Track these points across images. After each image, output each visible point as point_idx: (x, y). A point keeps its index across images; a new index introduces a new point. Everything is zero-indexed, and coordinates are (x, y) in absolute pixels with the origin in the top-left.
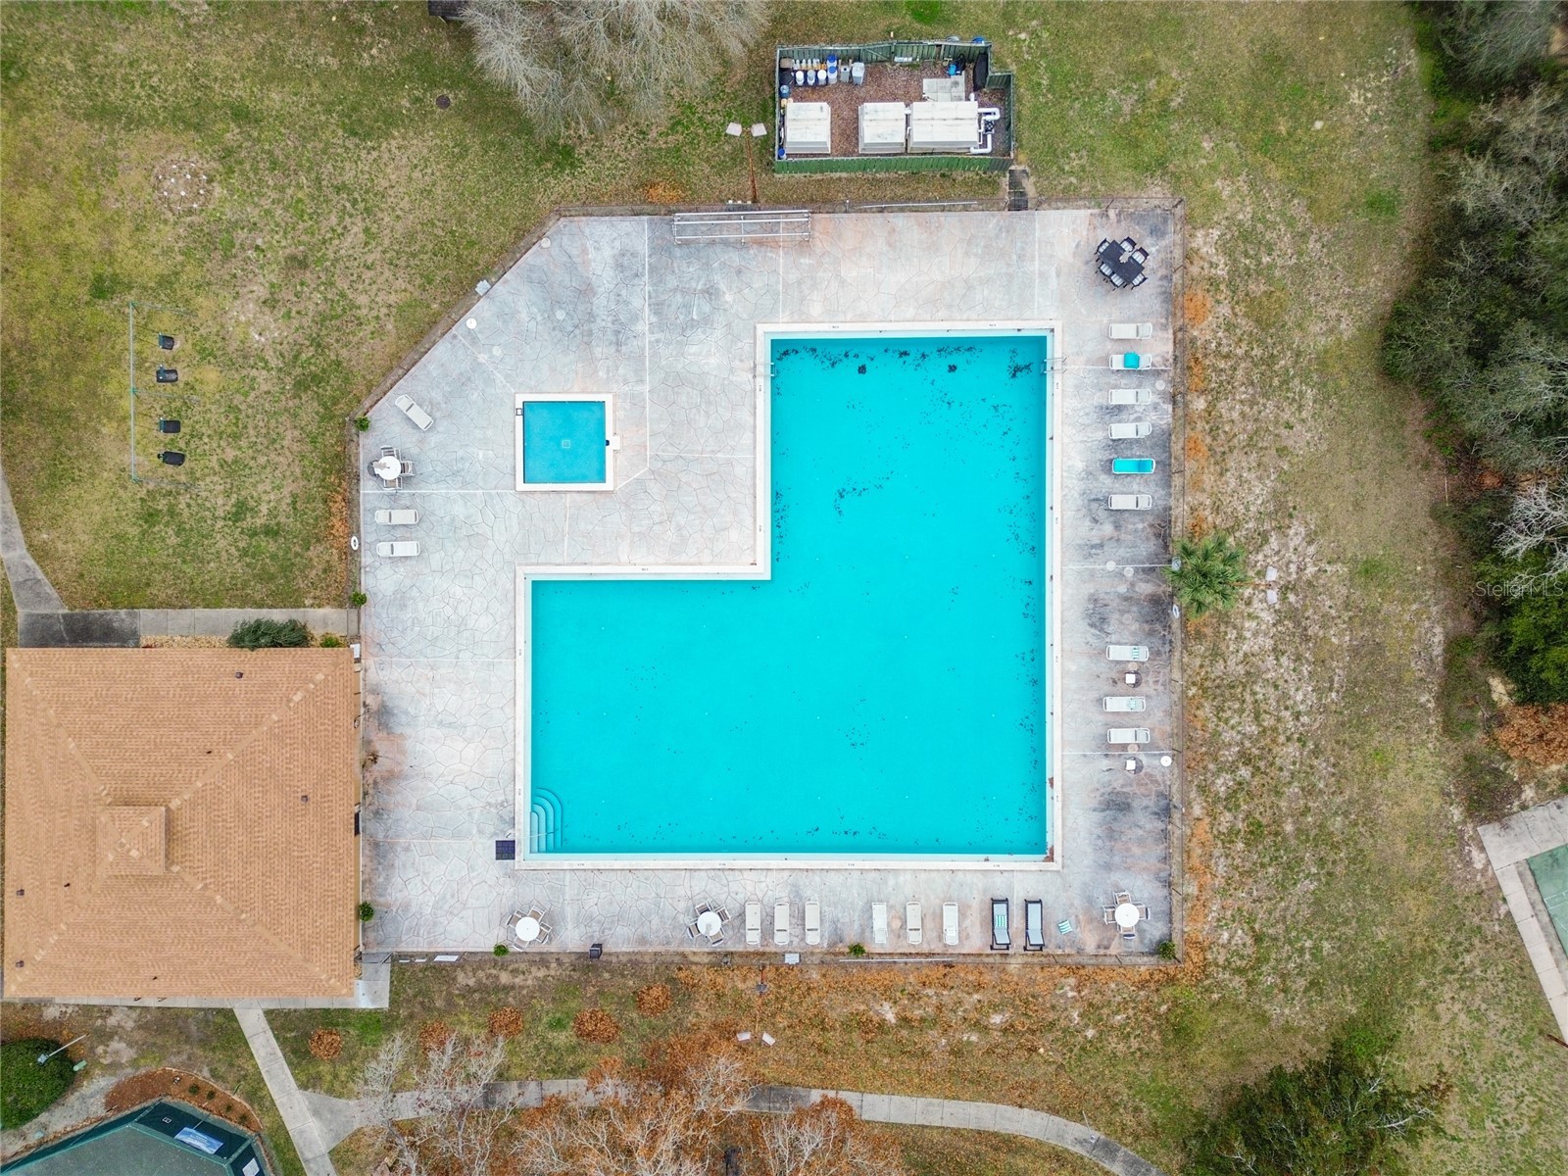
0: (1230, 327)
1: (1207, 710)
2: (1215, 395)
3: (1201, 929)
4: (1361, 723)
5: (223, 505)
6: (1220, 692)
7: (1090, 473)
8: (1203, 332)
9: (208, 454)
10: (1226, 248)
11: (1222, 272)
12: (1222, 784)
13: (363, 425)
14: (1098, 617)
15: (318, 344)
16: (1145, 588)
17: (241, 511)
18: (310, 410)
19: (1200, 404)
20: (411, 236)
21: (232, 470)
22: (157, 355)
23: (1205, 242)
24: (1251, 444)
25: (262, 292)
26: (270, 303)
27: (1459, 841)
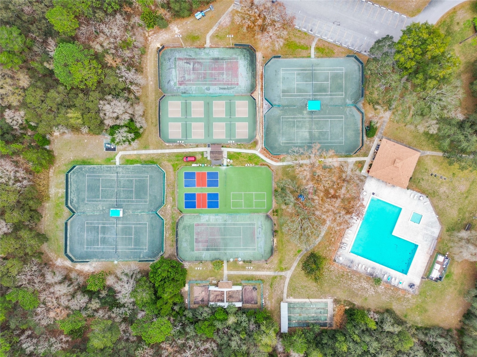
0: (399, 295)
1: (358, 276)
2: (392, 291)
3: (335, 265)
4: (349, 291)
5: (424, 178)
6: (360, 278)
7: (389, 274)
8: (400, 292)
9: (431, 179)
10: (408, 298)
11: (406, 296)
12: (349, 274)
13: (427, 197)
14: (373, 268)
15: (438, 195)
16: (374, 275)
17: (423, 179)
18: (431, 192)
19: (392, 288)
20: (446, 210)
21: (428, 180)
22: (444, 177)
23: (410, 296)
24: (385, 292)
25: (446, 192)
26: (445, 192)
27: (332, 297)
